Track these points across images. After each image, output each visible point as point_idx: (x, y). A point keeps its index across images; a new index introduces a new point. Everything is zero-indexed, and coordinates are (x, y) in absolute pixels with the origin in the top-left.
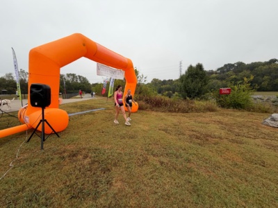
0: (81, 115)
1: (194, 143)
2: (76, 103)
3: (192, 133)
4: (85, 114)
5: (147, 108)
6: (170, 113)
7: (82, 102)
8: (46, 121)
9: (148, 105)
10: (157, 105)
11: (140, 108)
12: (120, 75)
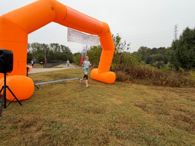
0: (52, 84)
1: (179, 127)
2: (52, 72)
3: (178, 113)
4: (56, 83)
5: (126, 80)
6: (154, 87)
7: (58, 71)
8: (7, 87)
9: (129, 76)
10: (139, 76)
11: (118, 79)
12: (94, 42)
